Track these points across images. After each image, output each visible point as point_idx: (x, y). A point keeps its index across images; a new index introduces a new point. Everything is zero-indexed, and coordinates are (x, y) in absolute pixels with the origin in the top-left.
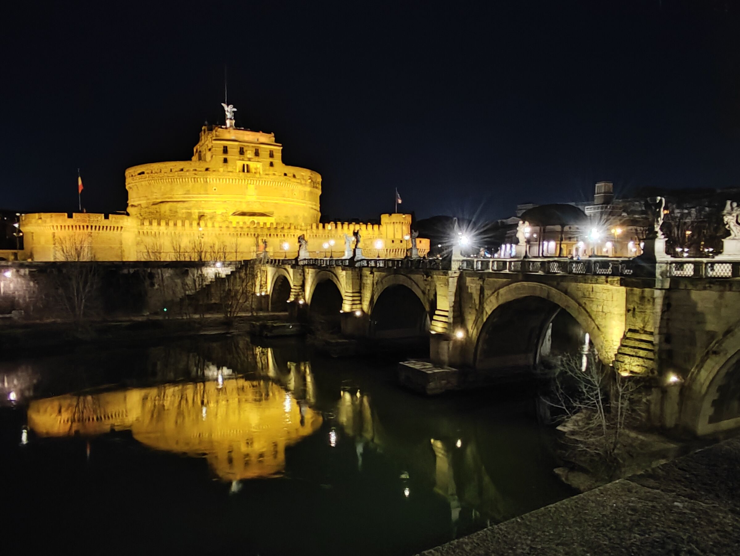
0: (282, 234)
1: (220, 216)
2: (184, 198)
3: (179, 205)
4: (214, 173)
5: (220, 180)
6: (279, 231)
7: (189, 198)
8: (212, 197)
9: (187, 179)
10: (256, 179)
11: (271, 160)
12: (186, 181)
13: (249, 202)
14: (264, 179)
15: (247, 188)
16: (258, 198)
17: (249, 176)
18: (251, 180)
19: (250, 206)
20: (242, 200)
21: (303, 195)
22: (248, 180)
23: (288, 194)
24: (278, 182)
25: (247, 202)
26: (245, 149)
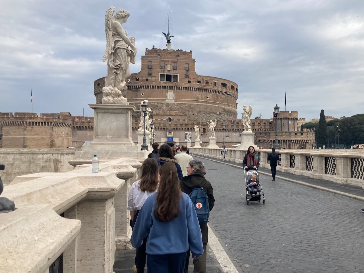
0: (187, 128)
4: (142, 82)
6: (184, 126)
10: (174, 86)
11: (187, 71)
13: (169, 104)
14: (180, 85)
15: (167, 93)
16: (176, 101)
17: (169, 84)
18: (170, 87)
19: (169, 107)
20: (163, 102)
21: (216, 98)
22: (167, 87)
23: (201, 97)
24: (193, 88)
25: (167, 103)
26: (166, 63)
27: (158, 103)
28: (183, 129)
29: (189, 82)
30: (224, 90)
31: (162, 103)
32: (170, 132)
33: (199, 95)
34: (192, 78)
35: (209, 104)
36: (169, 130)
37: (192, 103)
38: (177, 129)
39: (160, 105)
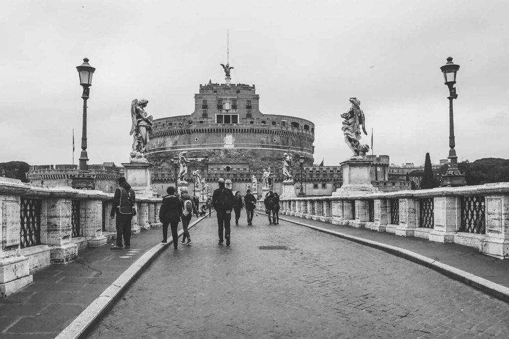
4: (196, 125)
5: (200, 130)
8: (195, 147)
9: (174, 132)
10: (233, 128)
11: (248, 110)
13: (227, 150)
14: (241, 127)
15: (225, 136)
16: (236, 146)
17: (227, 126)
18: (228, 130)
19: (228, 154)
20: (221, 148)
21: (285, 141)
22: (226, 129)
23: (267, 141)
24: (256, 130)
25: (225, 149)
26: (223, 102)
27: (214, 150)
28: (243, 180)
29: (252, 123)
30: (296, 131)
31: (219, 150)
33: (264, 137)
34: (255, 118)
35: (276, 149)
37: (255, 148)
38: (236, 180)
39: (216, 151)
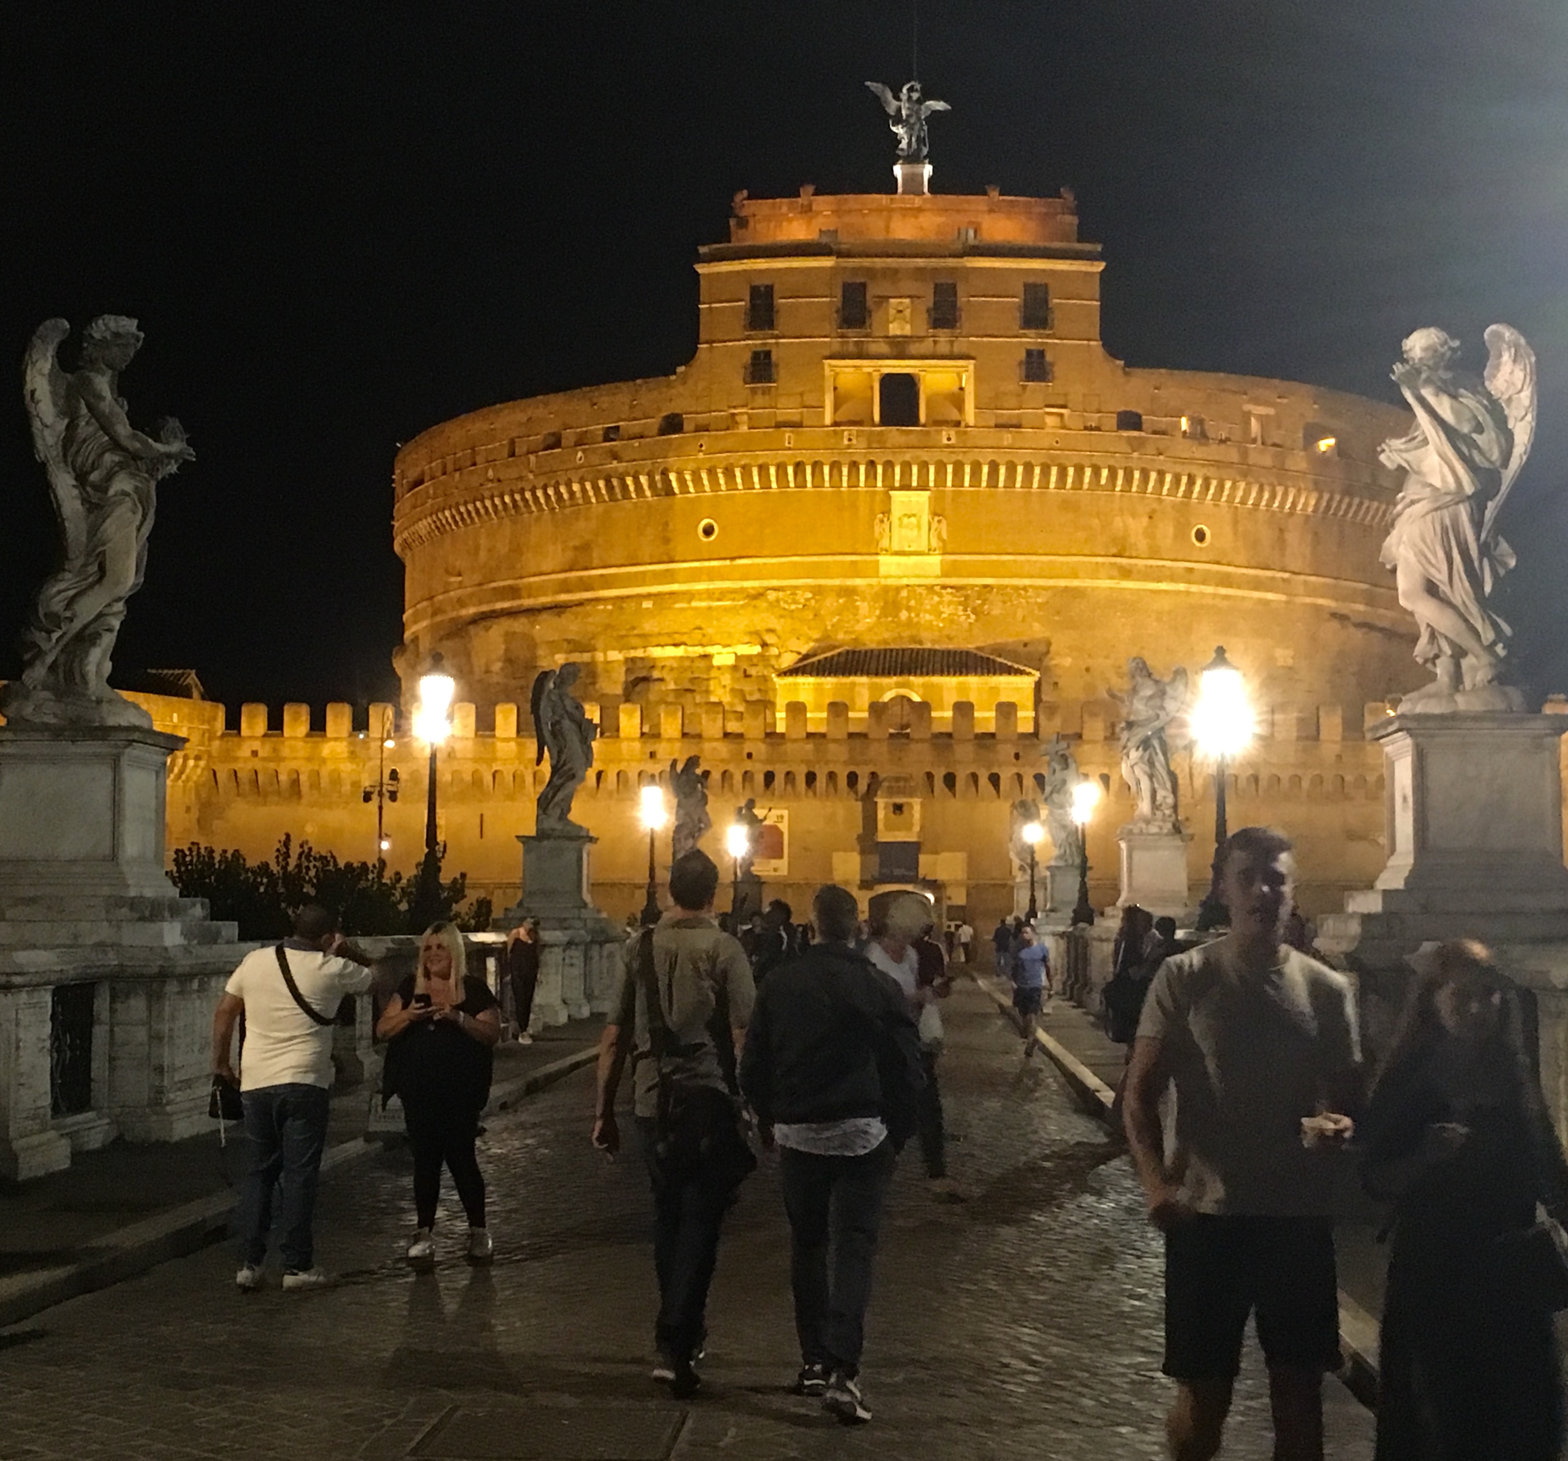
0: (1028, 774)
1: (727, 679)
2: (565, 587)
3: (543, 629)
4: (705, 438)
5: (729, 473)
6: (1006, 753)
7: (586, 585)
8: (695, 576)
9: (576, 487)
10: (937, 455)
11: (1031, 339)
12: (572, 494)
13: (898, 589)
14: (986, 449)
16: (951, 568)
17: (897, 443)
18: (906, 464)
19: (904, 615)
20: (859, 582)
21: (1268, 535)
23: (1150, 534)
25: (886, 589)
26: (873, 290)
27: (818, 591)
28: (995, 780)
31: (849, 591)
32: (898, 808)
33: (1134, 515)
35: (1209, 589)
36: (891, 792)
37: (1075, 583)
38: (950, 780)
39: (831, 603)
